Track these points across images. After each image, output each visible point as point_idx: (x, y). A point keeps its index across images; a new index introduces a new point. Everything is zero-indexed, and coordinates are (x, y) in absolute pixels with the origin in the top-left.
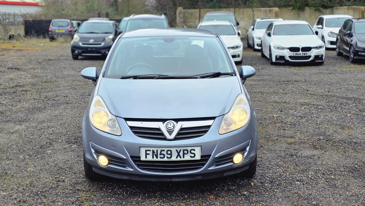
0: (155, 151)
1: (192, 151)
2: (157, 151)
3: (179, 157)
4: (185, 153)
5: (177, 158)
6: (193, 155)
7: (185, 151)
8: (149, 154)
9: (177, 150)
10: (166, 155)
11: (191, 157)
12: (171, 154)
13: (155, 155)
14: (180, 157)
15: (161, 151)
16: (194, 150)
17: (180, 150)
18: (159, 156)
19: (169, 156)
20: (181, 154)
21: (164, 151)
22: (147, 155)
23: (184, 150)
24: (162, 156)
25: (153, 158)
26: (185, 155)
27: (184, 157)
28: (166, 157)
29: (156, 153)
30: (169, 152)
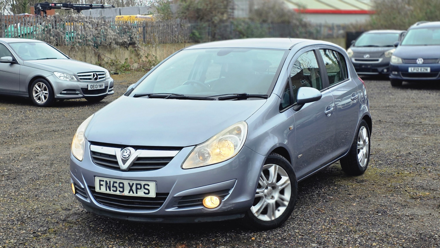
0: (108, 183)
1: (146, 187)
2: (110, 182)
3: (131, 192)
4: (138, 187)
5: (129, 192)
6: (147, 191)
7: (138, 186)
8: (102, 185)
9: (129, 184)
10: (119, 189)
11: (145, 193)
12: (123, 188)
13: (108, 186)
14: (133, 193)
15: (114, 182)
16: (148, 185)
17: (133, 184)
18: (112, 188)
19: (121, 190)
20: (134, 188)
21: (116, 182)
22: (101, 186)
23: (137, 184)
24: (115, 189)
25: (106, 190)
26: (138, 190)
27: (137, 193)
28: (118, 191)
29: (109, 185)
30: (121, 185)
